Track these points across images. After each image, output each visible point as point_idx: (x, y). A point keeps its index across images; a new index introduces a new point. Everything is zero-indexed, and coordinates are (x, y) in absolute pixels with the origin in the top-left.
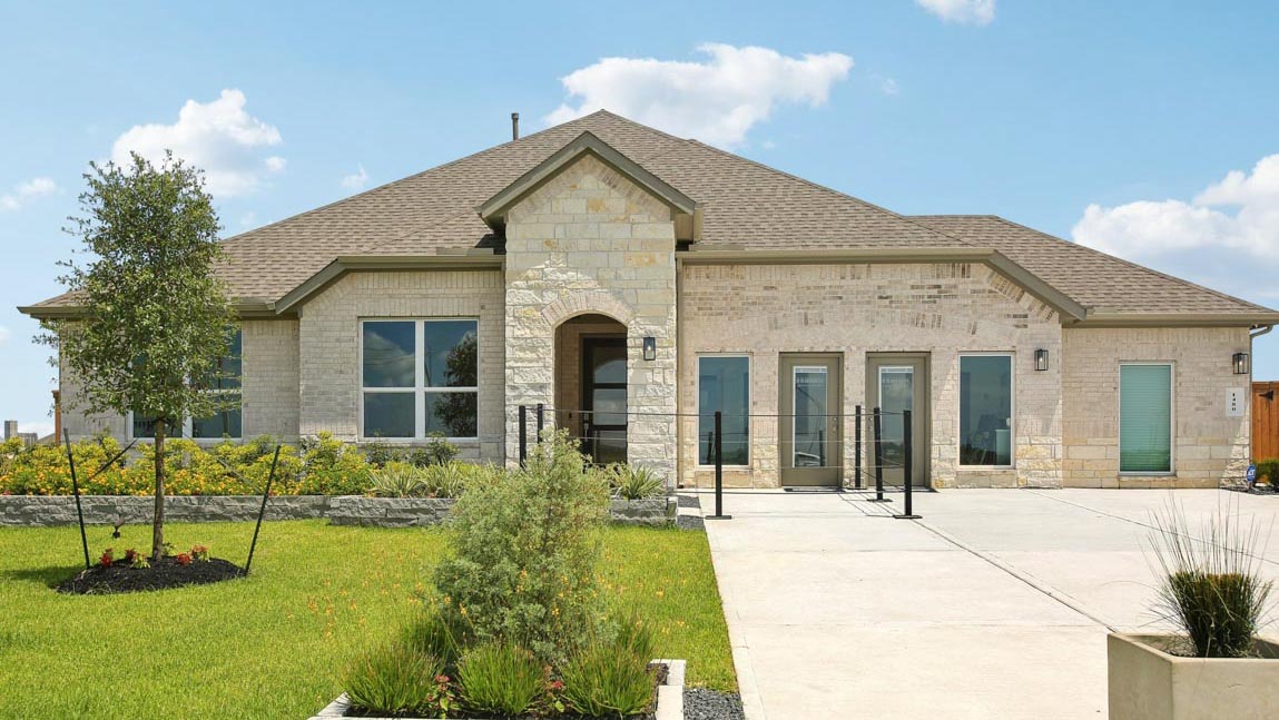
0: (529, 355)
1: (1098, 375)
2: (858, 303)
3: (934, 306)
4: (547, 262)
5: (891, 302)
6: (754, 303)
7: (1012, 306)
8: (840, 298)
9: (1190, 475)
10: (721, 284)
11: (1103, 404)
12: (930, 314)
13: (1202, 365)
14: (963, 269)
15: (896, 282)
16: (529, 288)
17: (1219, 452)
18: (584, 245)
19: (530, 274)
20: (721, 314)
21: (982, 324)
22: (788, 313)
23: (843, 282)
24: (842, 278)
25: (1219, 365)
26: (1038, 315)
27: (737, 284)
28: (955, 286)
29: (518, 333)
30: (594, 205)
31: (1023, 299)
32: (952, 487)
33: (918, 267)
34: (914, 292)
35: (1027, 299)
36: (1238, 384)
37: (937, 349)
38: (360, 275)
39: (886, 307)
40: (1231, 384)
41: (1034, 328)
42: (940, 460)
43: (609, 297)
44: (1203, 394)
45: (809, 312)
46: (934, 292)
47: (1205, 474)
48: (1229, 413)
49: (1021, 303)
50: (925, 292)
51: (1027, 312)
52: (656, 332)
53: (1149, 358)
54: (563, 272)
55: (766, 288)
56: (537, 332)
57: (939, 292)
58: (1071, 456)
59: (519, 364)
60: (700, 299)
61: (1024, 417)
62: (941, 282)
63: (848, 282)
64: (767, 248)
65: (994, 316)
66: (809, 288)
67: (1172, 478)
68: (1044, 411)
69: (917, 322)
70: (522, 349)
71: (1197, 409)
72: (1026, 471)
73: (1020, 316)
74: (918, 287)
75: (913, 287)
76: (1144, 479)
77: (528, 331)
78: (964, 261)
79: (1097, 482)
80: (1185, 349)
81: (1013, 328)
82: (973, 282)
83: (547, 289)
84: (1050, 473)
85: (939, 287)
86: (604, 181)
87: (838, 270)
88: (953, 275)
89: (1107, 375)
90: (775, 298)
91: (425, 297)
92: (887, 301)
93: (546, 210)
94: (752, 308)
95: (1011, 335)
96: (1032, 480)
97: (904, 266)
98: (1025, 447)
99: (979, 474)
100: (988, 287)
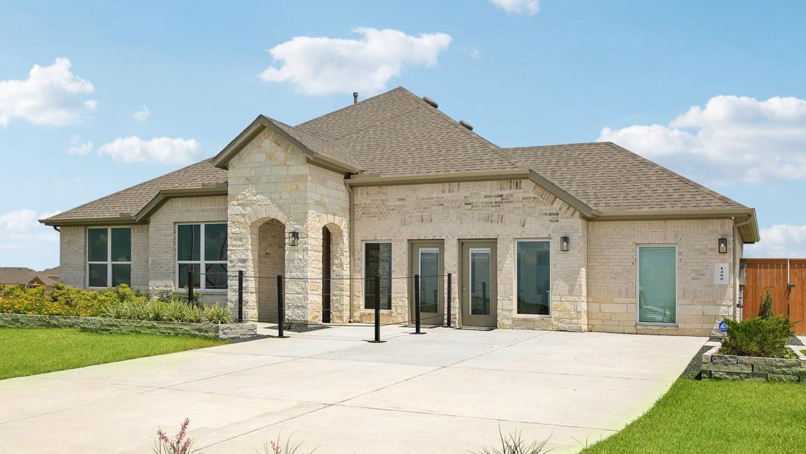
0: (239, 243)
1: (621, 254)
2: (453, 208)
3: (499, 208)
4: (247, 190)
5: (472, 207)
6: (393, 209)
7: (548, 208)
8: (442, 205)
9: (688, 326)
10: (374, 198)
11: (625, 274)
12: (497, 214)
13: (697, 247)
14: (517, 184)
15: (475, 194)
16: (239, 205)
17: (711, 310)
18: (264, 179)
19: (239, 197)
20: (374, 217)
21: (529, 220)
22: (412, 215)
23: (443, 195)
24: (443, 192)
25: (709, 246)
26: (566, 213)
27: (383, 198)
28: (512, 195)
29: (233, 230)
30: (270, 157)
31: (555, 203)
32: (510, 328)
33: (489, 183)
34: (487, 200)
35: (558, 203)
36: (724, 261)
37: (501, 237)
38: (174, 199)
39: (469, 210)
40: (718, 261)
41: (563, 222)
42: (503, 310)
43: (276, 209)
44: (698, 268)
45: (424, 214)
46: (499, 199)
47: (699, 326)
48: (717, 282)
49: (554, 206)
50: (493, 200)
51: (559, 212)
52: (299, 229)
53: (657, 242)
54: (255, 196)
55: (400, 200)
56: (242, 230)
57: (502, 199)
58: (603, 311)
59: (234, 248)
60: (364, 207)
61: (557, 282)
62: (504, 193)
63: (447, 195)
64: (400, 175)
65: (536, 214)
66: (424, 199)
67: (674, 328)
68: (571, 279)
69: (488, 219)
70: (236, 240)
71: (693, 278)
72: (558, 319)
73: (554, 214)
74: (489, 197)
75: (485, 197)
76: (653, 328)
77: (238, 229)
78: (517, 179)
79: (620, 329)
80: (684, 235)
81: (550, 222)
82: (523, 192)
83: (247, 205)
84: (574, 321)
85: (502, 196)
86: (274, 142)
87: (441, 187)
88: (511, 188)
89: (627, 254)
90: (405, 206)
91: (203, 210)
92: (470, 206)
93: (247, 160)
94: (391, 212)
95: (548, 227)
96: (561, 325)
97: (480, 183)
98: (556, 303)
99: (526, 320)
100: (533, 195)
